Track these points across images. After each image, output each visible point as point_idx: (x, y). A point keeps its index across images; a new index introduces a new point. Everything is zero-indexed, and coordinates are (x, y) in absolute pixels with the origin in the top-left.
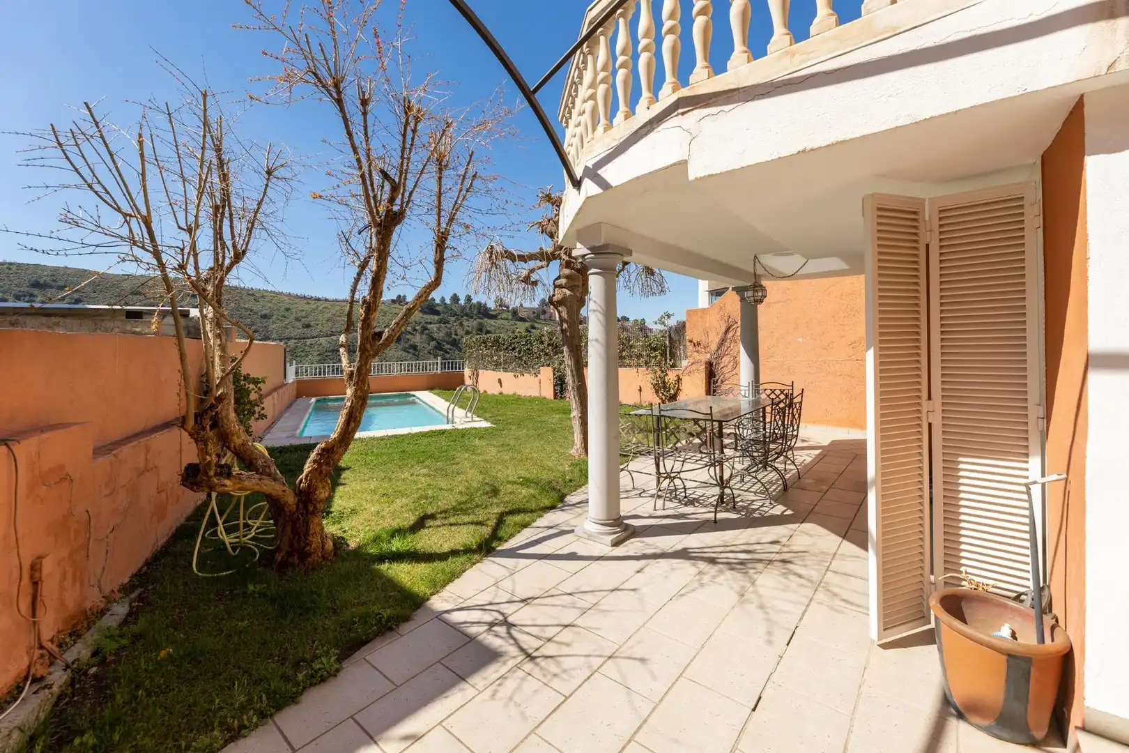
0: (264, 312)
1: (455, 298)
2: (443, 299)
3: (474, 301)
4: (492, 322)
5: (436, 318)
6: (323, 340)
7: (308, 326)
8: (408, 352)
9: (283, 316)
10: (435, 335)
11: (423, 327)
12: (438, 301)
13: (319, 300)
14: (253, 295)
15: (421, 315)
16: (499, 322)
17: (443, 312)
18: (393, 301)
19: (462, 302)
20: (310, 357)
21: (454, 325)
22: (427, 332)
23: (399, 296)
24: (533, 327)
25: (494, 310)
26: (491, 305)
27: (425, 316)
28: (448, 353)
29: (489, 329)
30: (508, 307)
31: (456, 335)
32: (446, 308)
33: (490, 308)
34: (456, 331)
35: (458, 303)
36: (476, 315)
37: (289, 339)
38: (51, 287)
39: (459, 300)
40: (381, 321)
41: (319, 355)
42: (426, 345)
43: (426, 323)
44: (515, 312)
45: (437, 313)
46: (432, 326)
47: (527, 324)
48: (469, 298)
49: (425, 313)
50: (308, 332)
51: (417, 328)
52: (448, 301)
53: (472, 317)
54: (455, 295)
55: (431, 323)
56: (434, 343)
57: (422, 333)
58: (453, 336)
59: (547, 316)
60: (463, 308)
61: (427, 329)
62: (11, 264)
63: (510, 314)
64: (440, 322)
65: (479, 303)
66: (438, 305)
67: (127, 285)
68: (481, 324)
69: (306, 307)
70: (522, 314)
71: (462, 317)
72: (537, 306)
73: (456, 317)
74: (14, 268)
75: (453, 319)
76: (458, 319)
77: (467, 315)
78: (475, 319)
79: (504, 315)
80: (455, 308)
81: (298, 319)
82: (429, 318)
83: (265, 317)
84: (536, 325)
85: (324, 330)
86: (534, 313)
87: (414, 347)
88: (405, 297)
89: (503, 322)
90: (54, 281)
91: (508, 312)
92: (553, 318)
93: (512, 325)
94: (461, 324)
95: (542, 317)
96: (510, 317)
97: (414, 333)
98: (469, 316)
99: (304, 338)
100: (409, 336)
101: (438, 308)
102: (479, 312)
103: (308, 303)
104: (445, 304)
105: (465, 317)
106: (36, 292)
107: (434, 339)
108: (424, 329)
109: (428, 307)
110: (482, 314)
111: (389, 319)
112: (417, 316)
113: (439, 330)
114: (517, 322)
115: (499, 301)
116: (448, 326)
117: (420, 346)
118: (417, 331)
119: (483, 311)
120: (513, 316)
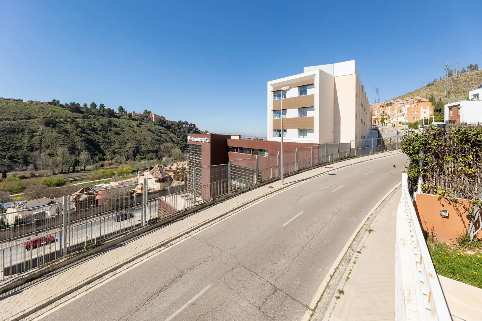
1: (94, 105)
2: (85, 105)
3: (106, 108)
4: (116, 119)
5: (81, 115)
8: (62, 134)
10: (81, 125)
11: (72, 120)
12: (82, 106)
15: (70, 113)
16: (121, 120)
17: (86, 112)
18: (50, 103)
19: (98, 107)
21: (93, 120)
22: (74, 123)
23: (54, 101)
24: (141, 124)
25: (118, 114)
26: (117, 111)
27: (73, 114)
28: (89, 135)
29: (115, 123)
30: (126, 113)
31: (95, 125)
33: (116, 112)
34: (94, 123)
35: (95, 108)
36: (107, 115)
39: (96, 106)
40: (41, 114)
42: (74, 130)
43: (74, 118)
44: (130, 116)
45: (82, 112)
46: (78, 119)
47: (138, 122)
48: (102, 106)
49: (73, 112)
51: (68, 120)
52: (89, 106)
53: (104, 116)
54: (94, 103)
55: (77, 118)
56: (80, 129)
57: (72, 123)
58: (93, 126)
59: (148, 119)
60: (99, 111)
61: (75, 121)
63: (127, 116)
64: (84, 117)
65: (109, 109)
66: (82, 108)
68: (110, 120)
70: (135, 117)
71: (98, 116)
72: (142, 113)
73: (94, 115)
75: (92, 116)
76: (95, 117)
77: (102, 115)
78: (107, 118)
79: (124, 117)
80: (93, 110)
82: (76, 115)
84: (142, 123)
86: (141, 116)
87: (66, 131)
88: (58, 101)
89: (125, 120)
91: (126, 115)
92: (151, 120)
93: (129, 122)
94: (98, 120)
95: (145, 119)
96: (128, 118)
97: (66, 123)
100: (62, 125)
101: (82, 110)
102: (109, 114)
104: (87, 108)
105: (100, 116)
107: (80, 127)
108: (74, 121)
109: (75, 108)
110: (111, 115)
111: (46, 113)
112: (68, 112)
113: (83, 122)
114: (132, 121)
115: (121, 109)
116: (89, 120)
117: (70, 131)
118: (68, 122)
119: (111, 114)
120: (130, 118)
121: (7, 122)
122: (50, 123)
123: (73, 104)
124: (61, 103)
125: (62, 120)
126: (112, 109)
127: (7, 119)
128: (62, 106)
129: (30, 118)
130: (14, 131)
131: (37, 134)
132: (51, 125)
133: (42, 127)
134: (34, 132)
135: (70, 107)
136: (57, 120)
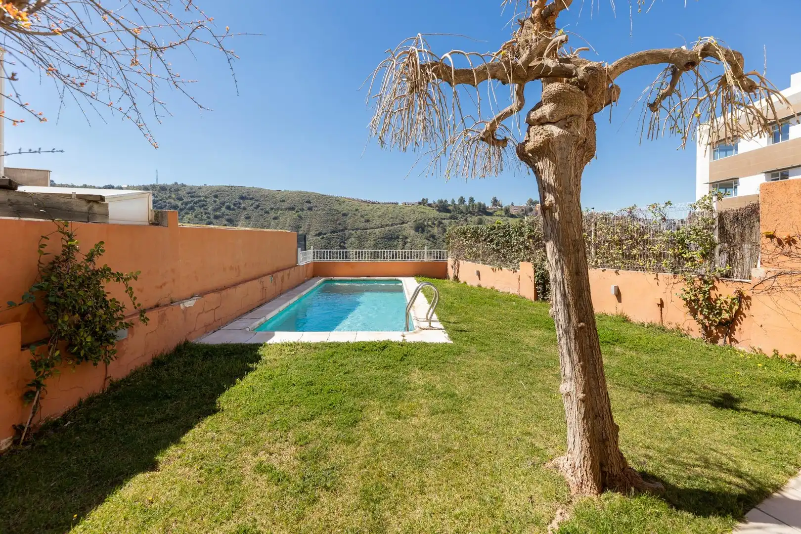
0: (344, 212)
1: (462, 200)
2: (453, 201)
3: (476, 202)
4: (489, 218)
5: (448, 215)
6: (377, 231)
7: (368, 221)
8: (429, 240)
9: (355, 214)
11: (439, 222)
12: (449, 203)
13: (374, 203)
14: (338, 201)
15: (438, 213)
16: (494, 218)
17: (453, 211)
18: (420, 203)
19: (467, 203)
20: (369, 242)
21: (461, 221)
22: (441, 225)
23: (423, 200)
25: (491, 209)
26: (489, 205)
27: (441, 214)
29: (486, 223)
30: (502, 207)
32: (455, 207)
33: (488, 207)
35: (464, 204)
36: (477, 212)
37: (357, 229)
38: (247, 199)
39: (464, 201)
40: (412, 218)
41: (374, 240)
42: (441, 235)
43: (441, 219)
44: (507, 211)
45: (449, 211)
46: (445, 221)
47: (517, 220)
48: (472, 200)
49: (440, 211)
50: (368, 225)
51: (435, 222)
52: (457, 203)
53: (474, 215)
54: (462, 197)
55: (444, 219)
57: (438, 226)
60: (467, 208)
61: (442, 223)
63: (503, 211)
64: (451, 218)
65: (480, 204)
66: (449, 205)
67: (278, 197)
68: (481, 219)
69: (367, 208)
70: (513, 212)
71: (467, 214)
72: (525, 205)
73: (462, 214)
75: (460, 216)
76: (463, 216)
77: (470, 212)
78: (477, 216)
79: (498, 213)
80: (462, 207)
81: (362, 216)
82: (444, 215)
83: (344, 215)
85: (377, 223)
86: (523, 210)
87: (433, 236)
88: (427, 201)
89: (499, 218)
90: (249, 195)
91: (502, 210)
93: (504, 220)
94: (466, 220)
96: (504, 214)
97: (433, 226)
98: (472, 214)
99: (366, 229)
100: (430, 229)
101: (450, 208)
102: (479, 211)
103: (368, 206)
104: (455, 204)
105: (469, 214)
106: (241, 201)
108: (440, 223)
109: (443, 207)
110: (482, 212)
111: (417, 216)
112: (434, 213)
113: (450, 223)
114: (509, 218)
115: (495, 202)
116: (456, 221)
117: (437, 236)
118: (435, 224)
119: (483, 210)
120: (506, 214)
121: (387, 228)
122: (420, 228)
123: (441, 202)
124: (429, 202)
125: (430, 223)
126: (482, 203)
127: (387, 225)
128: (430, 205)
129: (403, 223)
130: (392, 238)
131: (409, 240)
132: (420, 229)
133: (412, 232)
134: (406, 238)
135: (437, 206)
136: (426, 223)
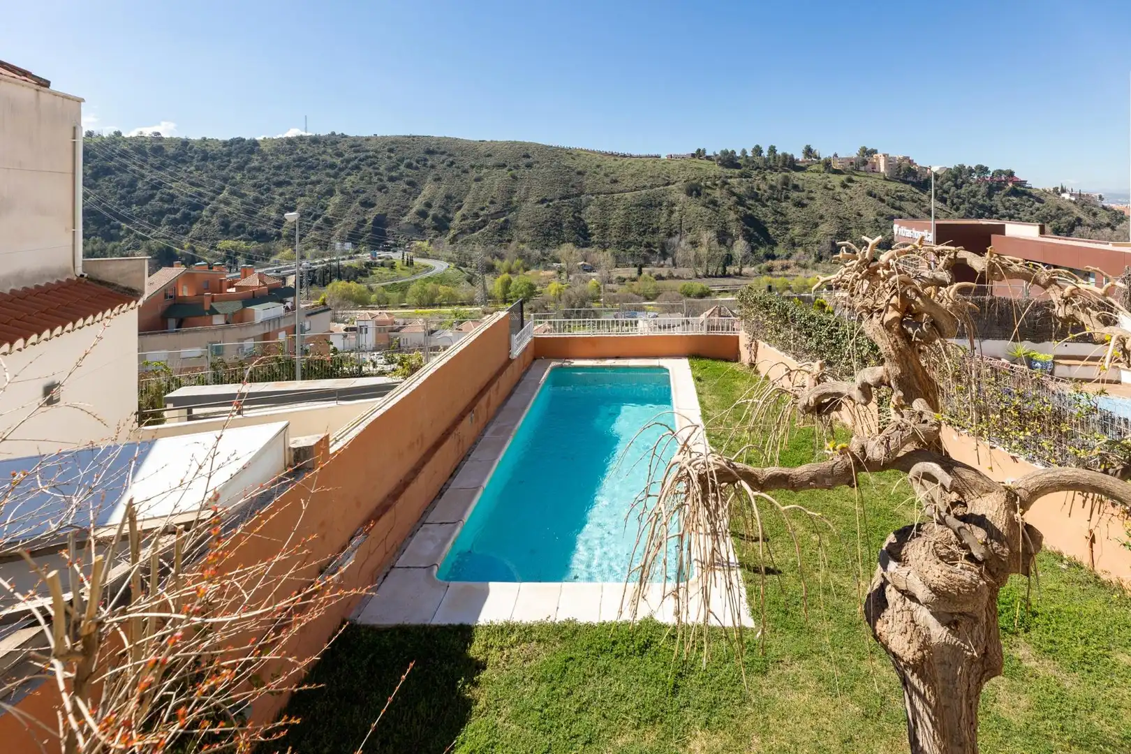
0: (580, 169)
1: (758, 150)
2: (744, 152)
3: (779, 152)
4: (800, 175)
5: (737, 171)
6: (628, 195)
7: (615, 181)
8: (708, 207)
9: (595, 172)
10: (736, 190)
11: (723, 181)
12: (738, 154)
13: (624, 156)
14: (571, 154)
15: (720, 169)
16: (808, 175)
17: (744, 165)
18: (693, 155)
19: (765, 154)
20: (617, 211)
21: (757, 180)
22: (727, 186)
23: (699, 150)
24: (850, 180)
25: (803, 162)
26: (799, 156)
27: (725, 170)
28: (750, 209)
29: (795, 183)
30: (819, 158)
31: (759, 189)
32: (747, 161)
33: (798, 160)
34: (758, 186)
35: (760, 155)
36: (781, 167)
37: (599, 194)
38: (437, 153)
39: (761, 151)
40: (681, 176)
41: (625, 209)
42: (726, 201)
43: (726, 177)
44: (827, 164)
45: (738, 166)
47: (843, 177)
48: (772, 150)
49: (727, 167)
50: (616, 187)
51: (717, 182)
52: (750, 154)
53: (776, 171)
54: (758, 146)
55: (731, 177)
56: (735, 198)
57: (722, 187)
58: (755, 190)
59: (869, 166)
60: (766, 161)
61: (727, 183)
62: (414, 137)
63: (821, 165)
64: (741, 176)
65: (785, 155)
66: (739, 158)
67: (482, 149)
68: (787, 177)
69: (614, 164)
70: (836, 165)
71: (765, 170)
72: (856, 156)
73: (758, 170)
74: (415, 139)
75: (755, 172)
76: (759, 172)
77: (771, 168)
78: (780, 172)
79: (814, 167)
80: (757, 159)
81: (606, 175)
82: (729, 172)
83: (579, 173)
84: (855, 178)
85: (630, 185)
86: (851, 163)
87: (714, 203)
88: (704, 151)
89: (815, 175)
90: (438, 148)
91: (819, 163)
92: (877, 170)
93: (823, 178)
94: (764, 178)
95: (862, 168)
96: (822, 169)
97: (715, 187)
98: (773, 169)
99: (612, 193)
100: (709, 191)
101: (739, 161)
102: (784, 164)
103: (616, 160)
104: (747, 157)
105: (769, 171)
106: (428, 157)
107: (734, 194)
108: (725, 183)
109: (729, 160)
110: (789, 166)
111: (689, 173)
112: (716, 169)
113: (740, 184)
114: (830, 175)
115: (809, 152)
116: (750, 180)
117: (720, 202)
118: (716, 185)
119: (790, 164)
120: (826, 168)
121: (644, 192)
122: (694, 190)
123: (725, 153)
124: (709, 153)
125: (709, 183)
126: (789, 153)
127: (644, 187)
128: (709, 158)
129: (668, 184)
130: (651, 205)
131: (677, 208)
132: (694, 192)
133: (682, 197)
134: (673, 205)
135: (720, 159)
136: (702, 184)
